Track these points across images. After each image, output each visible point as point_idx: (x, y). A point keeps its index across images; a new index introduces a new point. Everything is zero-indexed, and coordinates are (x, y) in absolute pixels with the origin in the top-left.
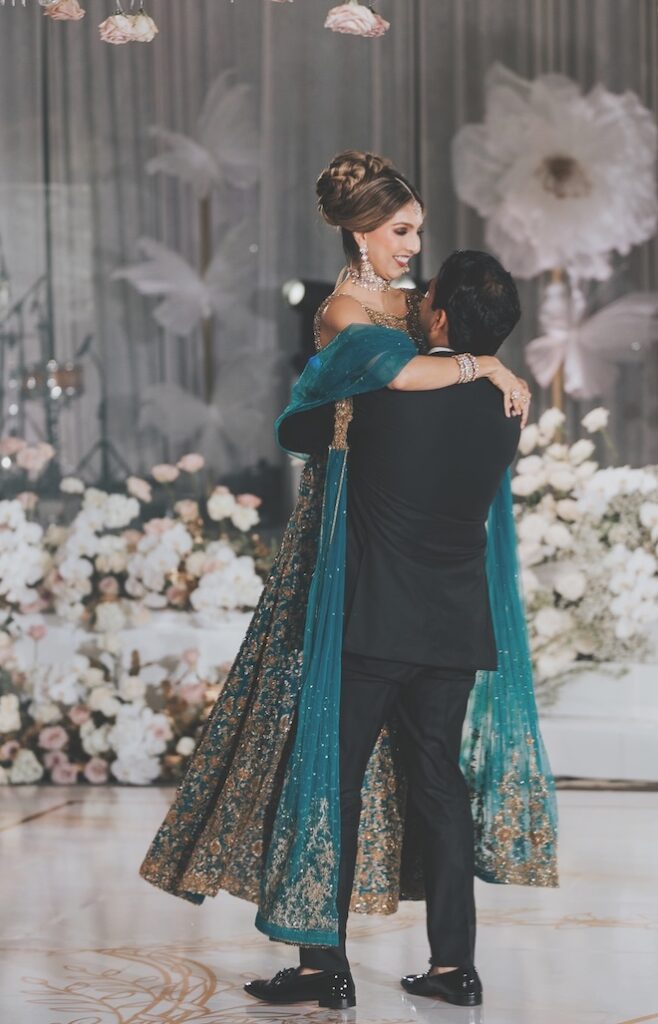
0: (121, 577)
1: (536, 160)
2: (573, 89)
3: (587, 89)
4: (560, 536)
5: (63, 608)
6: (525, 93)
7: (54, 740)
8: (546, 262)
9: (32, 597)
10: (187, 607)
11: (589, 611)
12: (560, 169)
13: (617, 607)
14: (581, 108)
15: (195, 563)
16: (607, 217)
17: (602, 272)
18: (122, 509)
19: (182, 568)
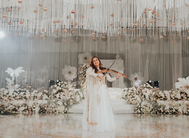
0: (36, 97)
1: (68, 72)
2: (71, 67)
3: (72, 67)
4: (72, 94)
5: (31, 99)
6: (67, 67)
7: (30, 110)
8: (68, 79)
9: (29, 98)
10: (42, 99)
11: (74, 100)
12: (70, 72)
13: (77, 99)
14: (71, 68)
15: (43, 96)
16: (73, 76)
17: (73, 80)
18: (37, 91)
19: (41, 96)
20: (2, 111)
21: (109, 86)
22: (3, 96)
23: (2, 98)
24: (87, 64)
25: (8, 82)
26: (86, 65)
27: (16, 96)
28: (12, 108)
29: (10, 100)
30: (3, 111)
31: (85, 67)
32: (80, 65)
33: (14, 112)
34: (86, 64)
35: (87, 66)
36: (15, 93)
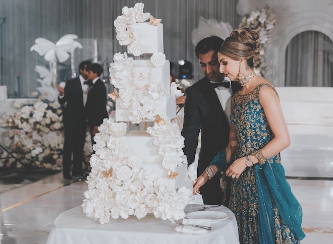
2: (216, 22)
3: (219, 22)
14: (218, 26)
20: (18, 163)
21: (328, 83)
22: (22, 122)
23: (20, 127)
24: (261, 12)
25: (41, 76)
26: (258, 17)
27: (52, 123)
28: (43, 155)
29: (39, 131)
30: (22, 161)
31: (256, 23)
32: (242, 17)
33: (48, 166)
34: (258, 13)
35: (260, 19)
36: (50, 113)
